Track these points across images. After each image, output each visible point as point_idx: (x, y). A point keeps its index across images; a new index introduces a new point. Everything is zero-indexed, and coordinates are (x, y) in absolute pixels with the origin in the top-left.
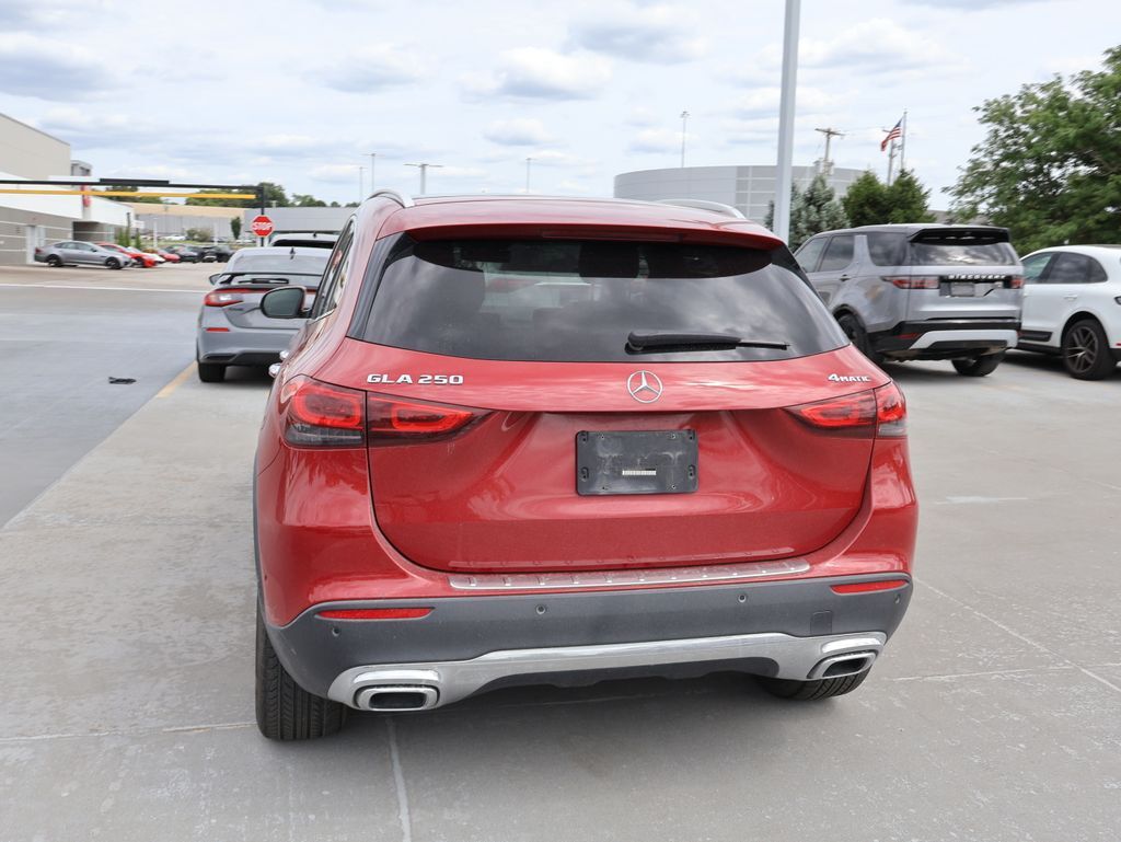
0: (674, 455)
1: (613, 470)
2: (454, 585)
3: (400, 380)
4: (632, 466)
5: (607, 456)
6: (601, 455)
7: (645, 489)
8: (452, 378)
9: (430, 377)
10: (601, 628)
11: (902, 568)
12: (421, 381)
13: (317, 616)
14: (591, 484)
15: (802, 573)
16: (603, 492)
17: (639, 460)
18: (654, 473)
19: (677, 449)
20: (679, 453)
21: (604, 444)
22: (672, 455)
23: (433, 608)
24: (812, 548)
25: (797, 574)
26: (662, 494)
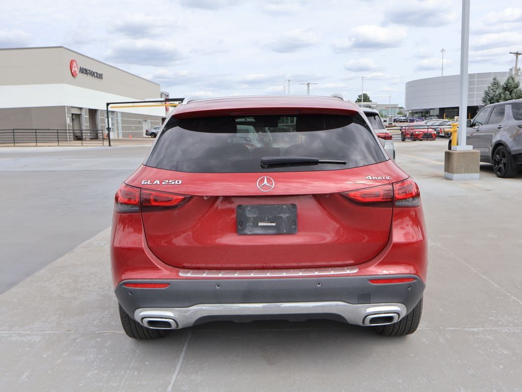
0: (285, 216)
1: (254, 223)
2: (180, 274)
3: (155, 182)
4: (263, 221)
5: (251, 216)
6: (248, 216)
7: (270, 232)
8: (177, 181)
9: (167, 181)
10: (248, 295)
11: (415, 272)
12: (163, 183)
13: (123, 286)
14: (243, 230)
15: (353, 273)
16: (249, 233)
17: (267, 219)
18: (274, 224)
19: (286, 213)
20: (287, 215)
21: (250, 211)
22: (283, 216)
23: (170, 284)
24: (362, 261)
25: (350, 274)
26: (279, 234)
